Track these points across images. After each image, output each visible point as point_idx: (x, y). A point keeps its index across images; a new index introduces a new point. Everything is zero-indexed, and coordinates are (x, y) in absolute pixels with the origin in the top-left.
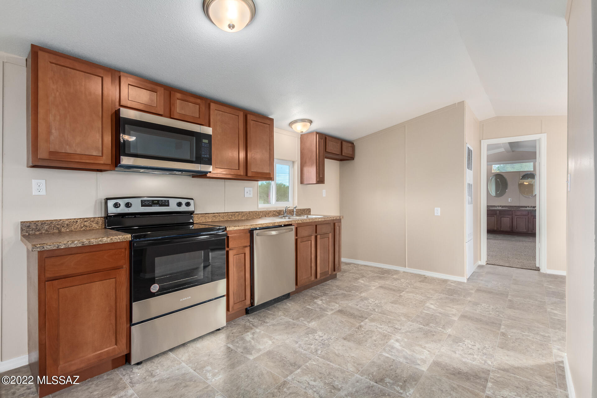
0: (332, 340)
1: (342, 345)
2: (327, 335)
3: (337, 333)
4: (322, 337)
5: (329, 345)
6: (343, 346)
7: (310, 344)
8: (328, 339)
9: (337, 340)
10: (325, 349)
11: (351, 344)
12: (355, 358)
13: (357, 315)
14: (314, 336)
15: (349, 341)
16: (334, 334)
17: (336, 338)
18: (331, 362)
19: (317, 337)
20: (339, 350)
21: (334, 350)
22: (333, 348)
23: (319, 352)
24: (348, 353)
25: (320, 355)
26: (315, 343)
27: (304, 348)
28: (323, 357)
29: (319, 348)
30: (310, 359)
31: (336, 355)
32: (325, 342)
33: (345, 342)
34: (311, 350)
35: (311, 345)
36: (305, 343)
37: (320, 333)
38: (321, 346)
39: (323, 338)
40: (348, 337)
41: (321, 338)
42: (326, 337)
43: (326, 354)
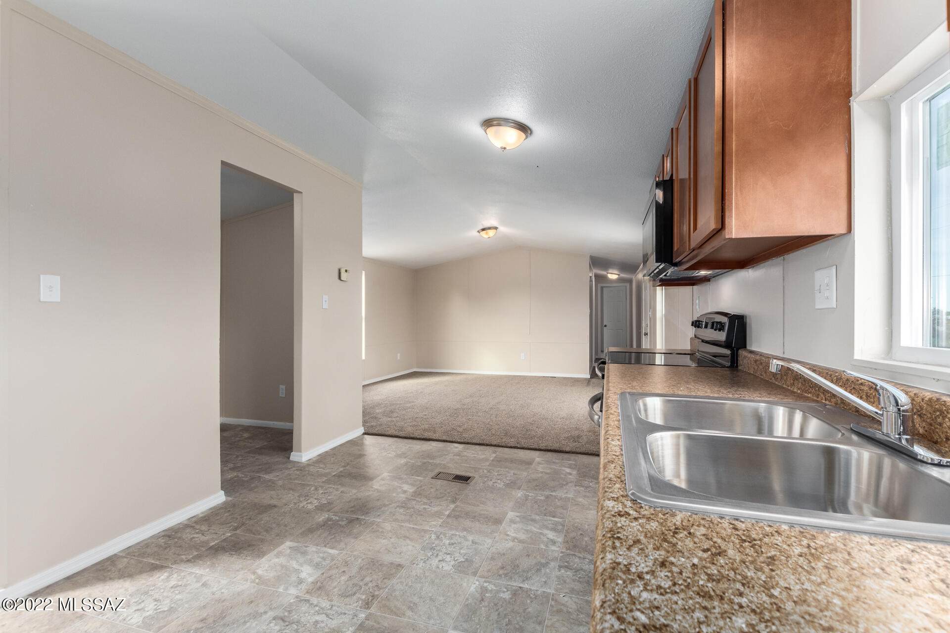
0: (422, 559)
1: (402, 554)
2: (434, 567)
3: (416, 575)
4: (441, 561)
5: (424, 549)
6: (400, 553)
7: (453, 544)
8: (428, 560)
9: (412, 561)
10: (427, 542)
11: (387, 558)
12: (381, 538)
13: (466, 519)
14: (454, 560)
15: (392, 563)
16: (421, 571)
17: (414, 564)
18: (413, 528)
19: (448, 558)
20: (405, 546)
21: (413, 544)
22: (416, 545)
23: (433, 537)
24: (392, 543)
25: (431, 533)
26: (446, 548)
27: (458, 536)
28: (425, 531)
29: (437, 542)
30: (440, 526)
31: (408, 538)
32: (431, 553)
33: (398, 560)
34: (446, 536)
35: (451, 543)
36: (461, 544)
37: (447, 567)
38: (434, 545)
39: (437, 560)
40: (394, 570)
41: (440, 558)
42: (433, 561)
43: (423, 536)
